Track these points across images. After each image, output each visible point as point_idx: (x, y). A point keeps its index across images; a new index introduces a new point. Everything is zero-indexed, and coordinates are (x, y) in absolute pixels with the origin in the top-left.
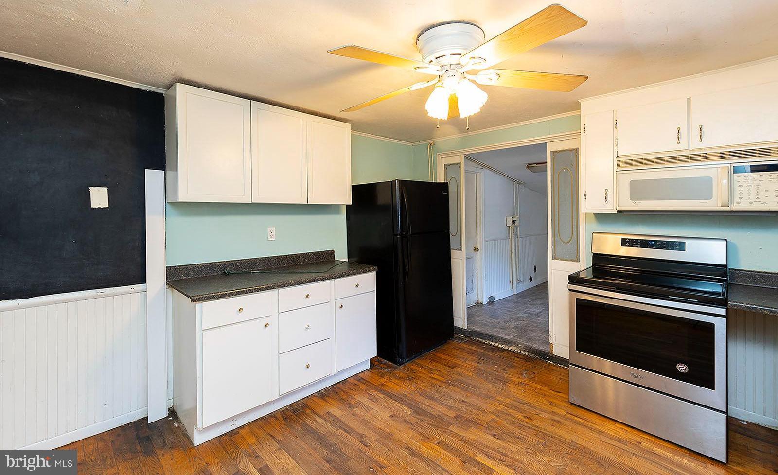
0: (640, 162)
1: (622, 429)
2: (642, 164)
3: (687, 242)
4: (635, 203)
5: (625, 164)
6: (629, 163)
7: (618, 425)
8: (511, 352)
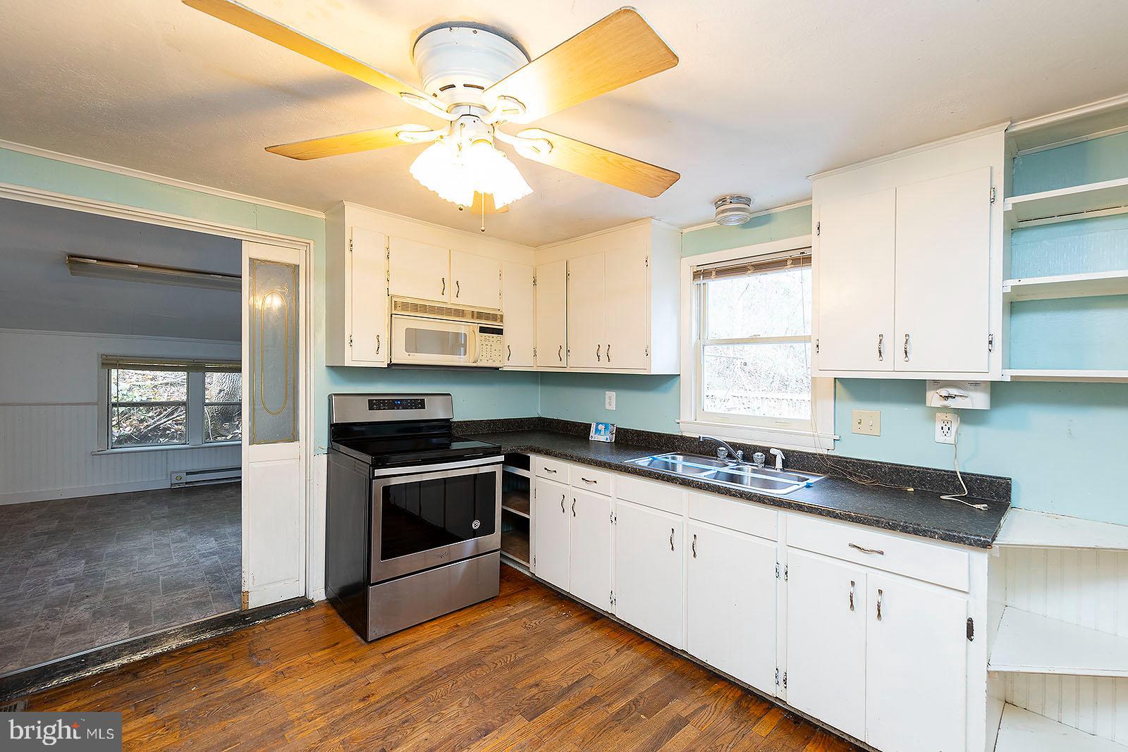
0: (415, 307)
1: (432, 627)
2: (416, 311)
3: (426, 399)
4: (409, 355)
5: (401, 307)
6: (405, 306)
7: (427, 626)
8: (173, 651)
